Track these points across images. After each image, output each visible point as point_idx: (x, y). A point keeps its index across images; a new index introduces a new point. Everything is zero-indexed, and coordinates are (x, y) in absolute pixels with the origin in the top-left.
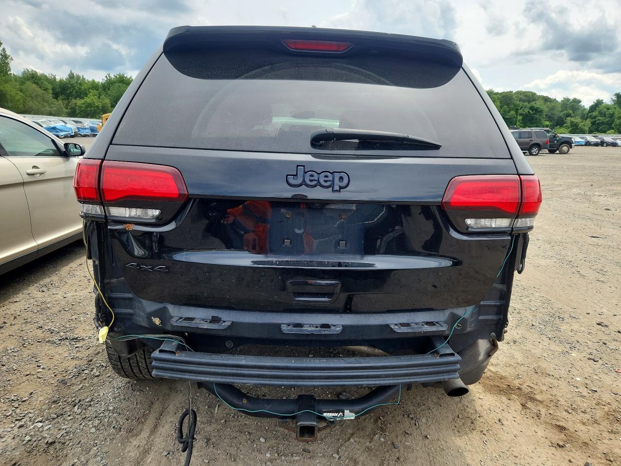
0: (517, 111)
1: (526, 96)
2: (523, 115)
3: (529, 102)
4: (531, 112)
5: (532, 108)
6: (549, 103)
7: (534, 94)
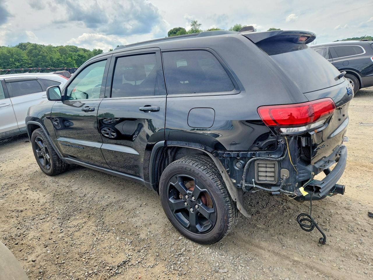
0: (71, 57)
1: (72, 48)
2: (75, 60)
3: (76, 52)
4: (80, 58)
5: (79, 55)
6: (86, 52)
7: (76, 47)
